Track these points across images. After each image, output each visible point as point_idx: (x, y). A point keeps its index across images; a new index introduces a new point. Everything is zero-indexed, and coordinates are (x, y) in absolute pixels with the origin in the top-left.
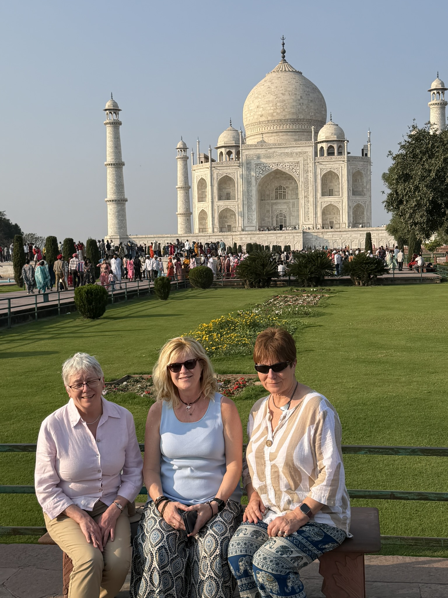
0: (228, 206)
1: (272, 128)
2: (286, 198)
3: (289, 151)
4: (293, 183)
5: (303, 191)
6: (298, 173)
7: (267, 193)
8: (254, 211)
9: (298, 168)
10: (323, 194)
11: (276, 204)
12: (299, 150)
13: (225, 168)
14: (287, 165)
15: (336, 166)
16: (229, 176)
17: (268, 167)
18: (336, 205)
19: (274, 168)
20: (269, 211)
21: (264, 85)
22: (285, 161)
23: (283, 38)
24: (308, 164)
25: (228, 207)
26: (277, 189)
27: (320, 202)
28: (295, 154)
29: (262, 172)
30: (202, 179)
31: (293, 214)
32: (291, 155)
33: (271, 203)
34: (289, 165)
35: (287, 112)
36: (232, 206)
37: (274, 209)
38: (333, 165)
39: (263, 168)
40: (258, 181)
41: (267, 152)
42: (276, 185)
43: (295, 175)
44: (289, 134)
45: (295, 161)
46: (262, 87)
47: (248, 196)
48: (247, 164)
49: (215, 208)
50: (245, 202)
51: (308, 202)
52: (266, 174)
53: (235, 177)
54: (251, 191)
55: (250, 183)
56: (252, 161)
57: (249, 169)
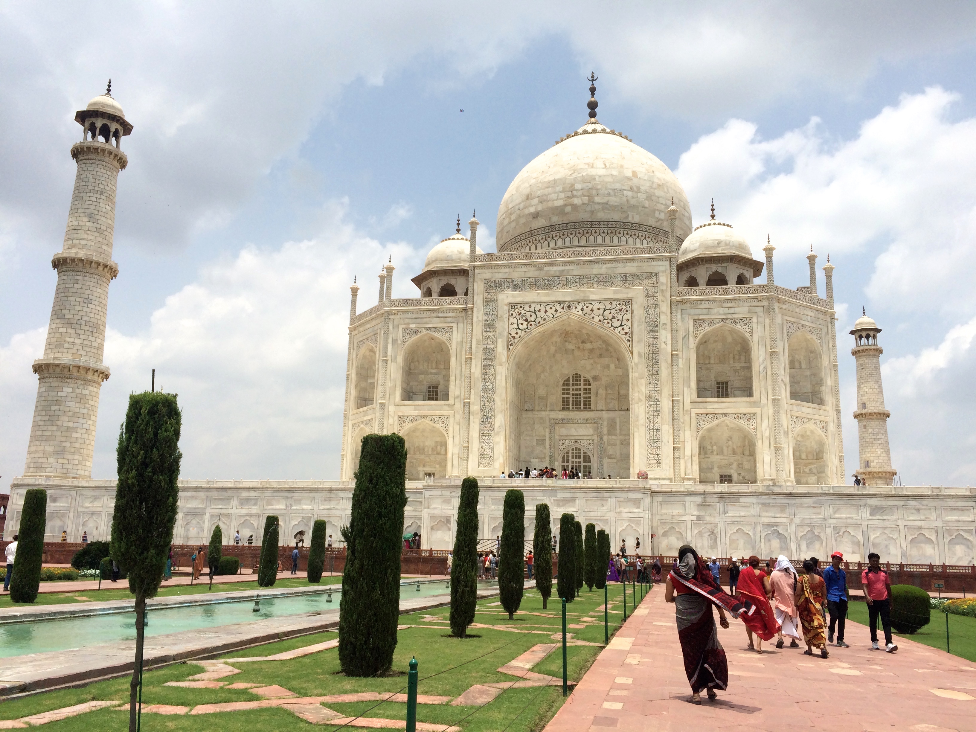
0: (423, 417)
2: (592, 407)
3: (604, 271)
4: (612, 366)
5: (643, 381)
6: (626, 330)
7: (541, 391)
8: (498, 433)
9: (628, 316)
10: (702, 392)
11: (564, 422)
12: (631, 268)
13: (428, 314)
14: (595, 308)
15: (741, 312)
16: (436, 334)
17: (542, 314)
18: (743, 424)
20: (545, 440)
22: (593, 297)
23: (593, 77)
24: (657, 306)
26: (566, 383)
27: (693, 415)
28: (620, 279)
29: (524, 326)
31: (610, 453)
32: (609, 280)
33: (550, 419)
34: (602, 306)
35: (599, 204)
36: (437, 418)
37: (557, 437)
38: (732, 311)
39: (528, 314)
40: (516, 352)
41: (542, 274)
42: (566, 372)
43: (618, 335)
45: (620, 296)
47: (485, 390)
48: (486, 304)
49: (391, 421)
50: (475, 407)
51: (657, 411)
52: (536, 331)
53: (450, 339)
54: (494, 375)
55: (489, 355)
56: (502, 296)
57: (492, 320)
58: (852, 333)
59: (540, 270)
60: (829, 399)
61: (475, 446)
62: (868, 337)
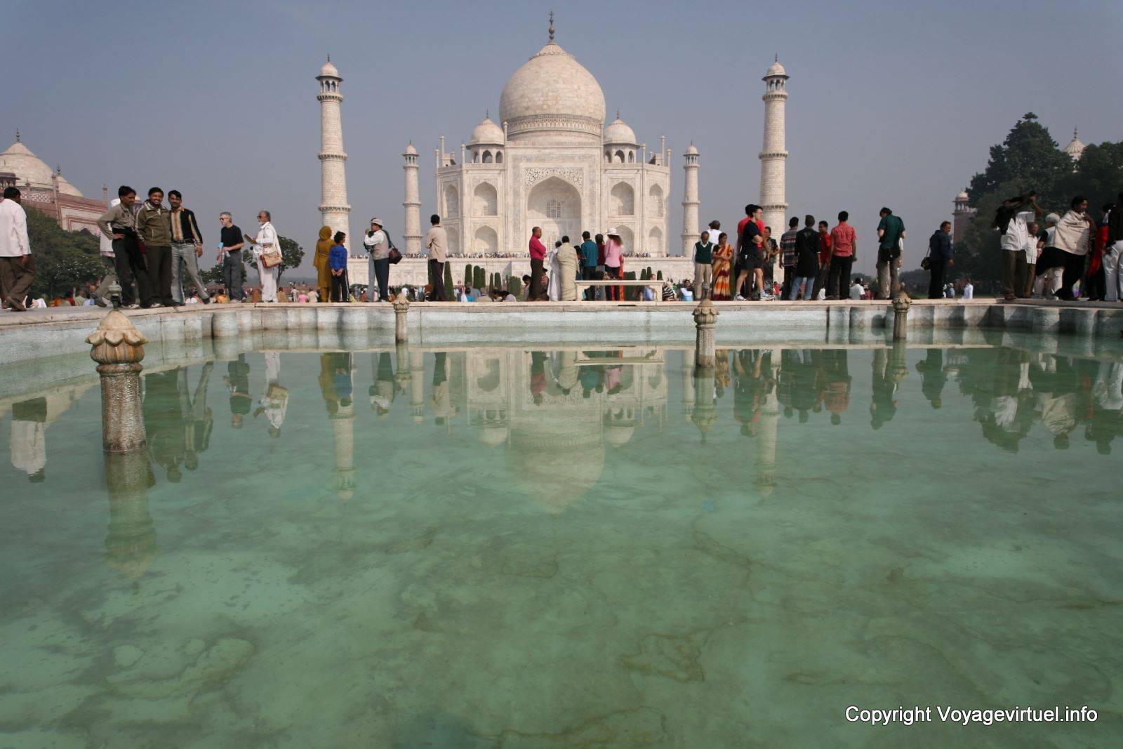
0: (485, 223)
1: (541, 125)
2: (561, 216)
3: (569, 153)
4: (571, 197)
5: (588, 207)
6: (580, 183)
8: (522, 231)
9: (581, 176)
11: (548, 223)
12: (582, 152)
13: (484, 172)
14: (566, 172)
18: (630, 226)
19: (550, 175)
21: (529, 69)
22: (565, 166)
23: (551, 13)
24: (594, 172)
25: (487, 225)
26: (549, 204)
28: (577, 157)
29: (533, 180)
30: (452, 187)
32: (572, 158)
34: (569, 171)
35: (561, 105)
36: (491, 224)
39: (534, 174)
40: (529, 191)
42: (549, 199)
43: (576, 185)
44: (563, 133)
45: (578, 166)
46: (528, 71)
47: (514, 211)
48: (514, 168)
49: (469, 225)
50: (510, 219)
51: (593, 221)
52: (538, 182)
53: (497, 184)
54: (520, 204)
55: (516, 194)
56: (521, 164)
57: (516, 176)
58: (684, 155)
59: (539, 151)
60: (665, 213)
61: (511, 236)
62: (693, 158)
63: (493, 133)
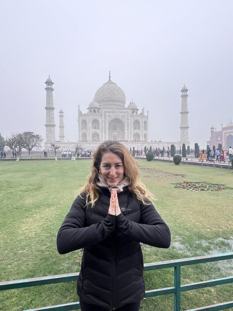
0: (96, 132)
3: (121, 111)
5: (126, 127)
8: (107, 134)
9: (125, 118)
10: (134, 128)
11: (113, 132)
12: (125, 111)
13: (95, 116)
14: (120, 116)
15: (139, 118)
16: (97, 119)
17: (113, 117)
18: (139, 133)
19: (115, 117)
20: (110, 135)
23: (110, 71)
24: (128, 117)
27: (133, 132)
28: (123, 112)
29: (110, 119)
30: (84, 120)
31: (119, 136)
33: (111, 132)
36: (98, 132)
37: (112, 134)
39: (111, 117)
40: (109, 122)
41: (113, 111)
43: (123, 121)
45: (124, 115)
47: (105, 128)
48: (105, 115)
49: (91, 132)
50: (103, 130)
51: (128, 131)
52: (112, 119)
53: (99, 120)
54: (106, 126)
55: (105, 123)
56: (107, 114)
57: (105, 117)
60: (147, 129)
61: (104, 136)
63: (96, 104)
